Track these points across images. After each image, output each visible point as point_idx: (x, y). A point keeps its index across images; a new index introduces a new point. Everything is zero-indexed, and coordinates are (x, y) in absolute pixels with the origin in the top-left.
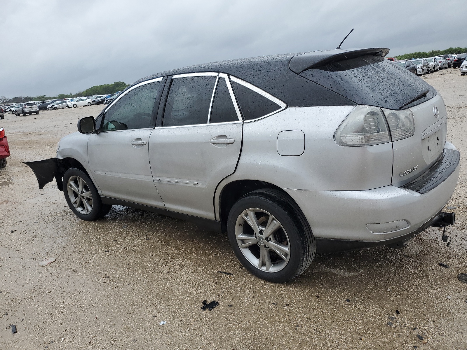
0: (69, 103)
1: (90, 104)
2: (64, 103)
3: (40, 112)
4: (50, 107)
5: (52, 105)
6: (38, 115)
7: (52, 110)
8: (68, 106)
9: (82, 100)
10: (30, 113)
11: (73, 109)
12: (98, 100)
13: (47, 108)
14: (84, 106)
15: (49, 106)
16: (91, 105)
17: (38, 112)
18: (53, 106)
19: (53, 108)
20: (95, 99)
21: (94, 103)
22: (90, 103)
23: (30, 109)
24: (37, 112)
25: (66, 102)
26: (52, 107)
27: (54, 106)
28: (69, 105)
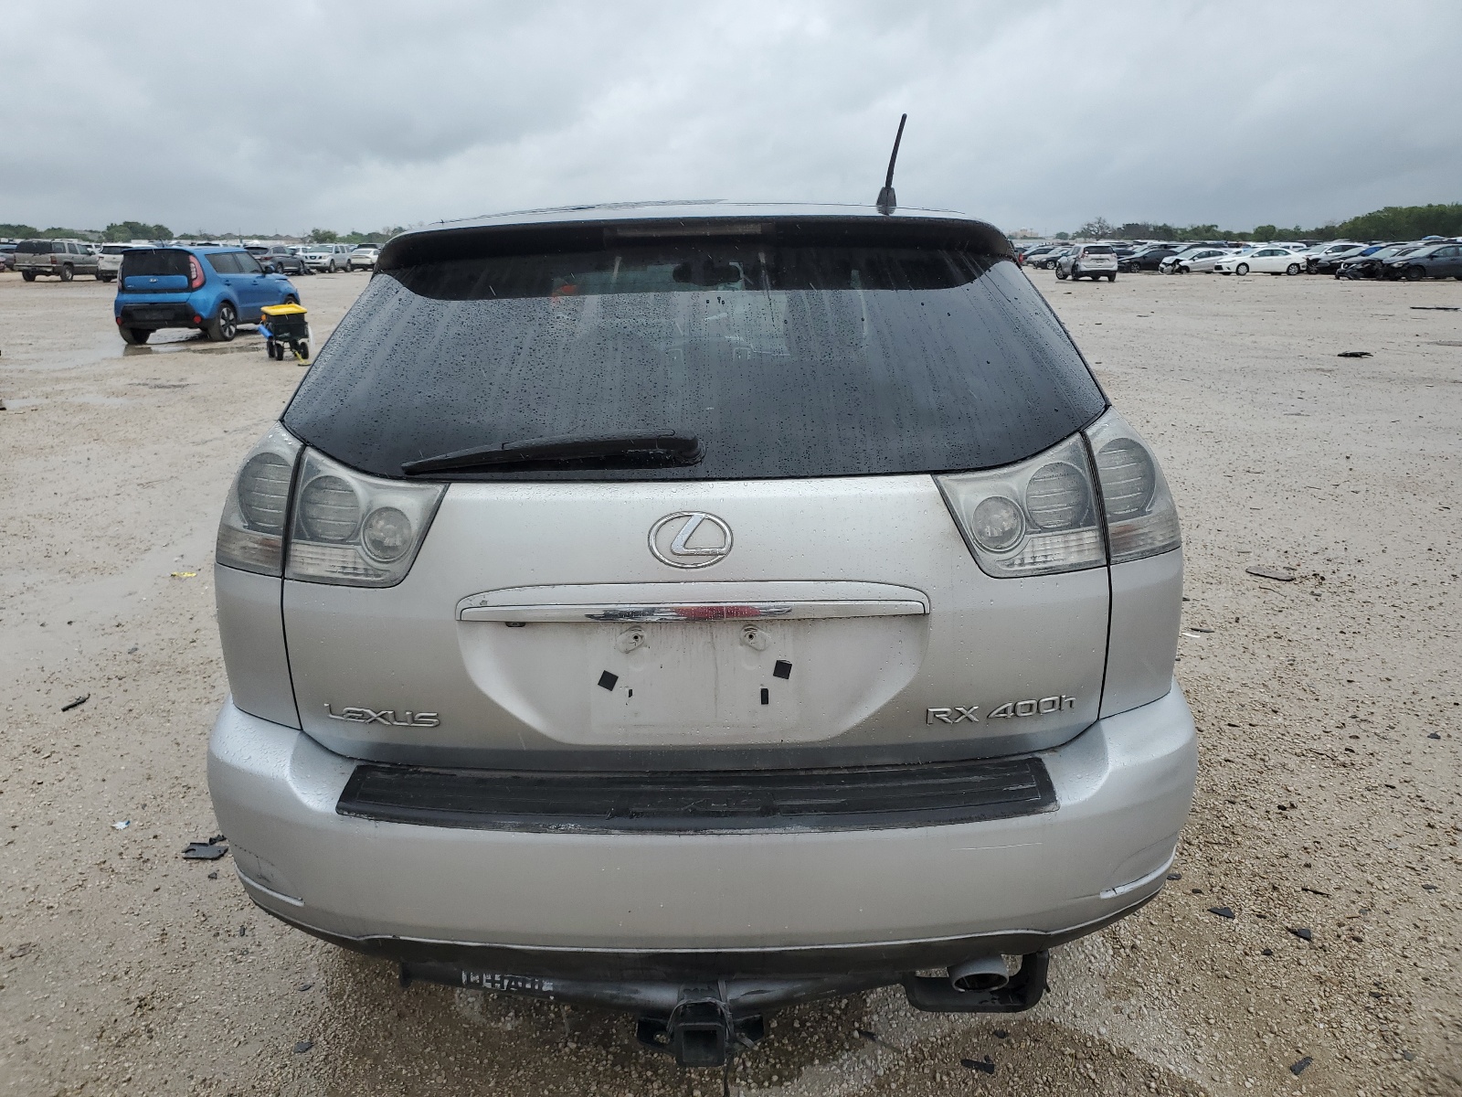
0: (1230, 259)
1: (1295, 270)
2: (1214, 255)
3: (1119, 276)
4: (1169, 265)
5: (1176, 257)
6: (1111, 284)
7: (1173, 272)
8: (1219, 268)
9: (1272, 253)
10: (1095, 276)
11: (1233, 277)
12: (1330, 259)
13: (1161, 265)
14: (1273, 274)
15: (1166, 260)
16: (1300, 272)
17: (1115, 275)
18: (1178, 261)
19: (1177, 266)
20: (1321, 255)
21: (1314, 268)
22: (1298, 265)
23: (1093, 263)
24: (1111, 276)
25: (1221, 254)
26: (1173, 264)
27: (1181, 263)
28: (1224, 265)
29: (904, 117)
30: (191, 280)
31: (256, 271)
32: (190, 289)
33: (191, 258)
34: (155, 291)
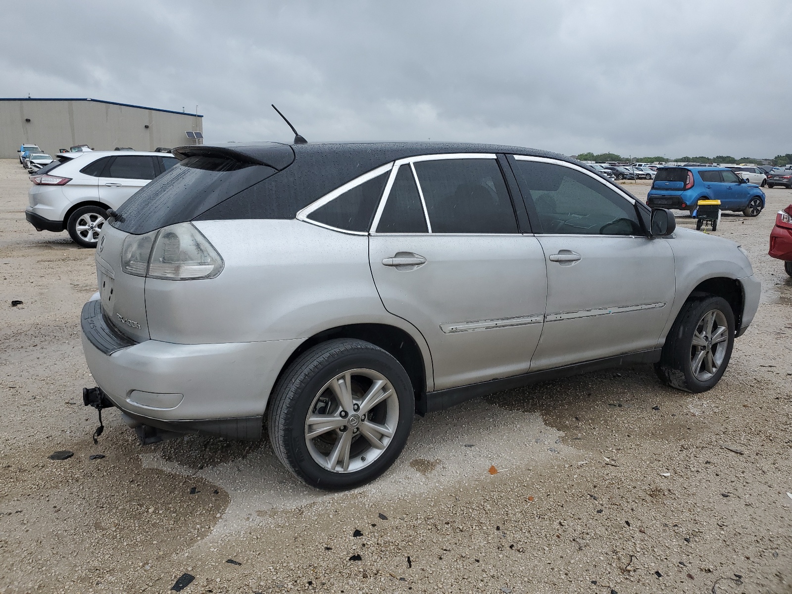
29: (272, 105)
30: (685, 185)
31: (735, 182)
32: (684, 189)
33: (689, 173)
34: (667, 189)
